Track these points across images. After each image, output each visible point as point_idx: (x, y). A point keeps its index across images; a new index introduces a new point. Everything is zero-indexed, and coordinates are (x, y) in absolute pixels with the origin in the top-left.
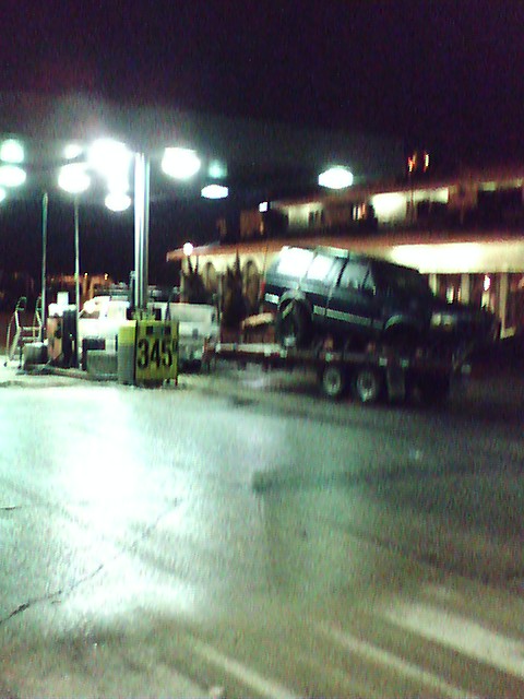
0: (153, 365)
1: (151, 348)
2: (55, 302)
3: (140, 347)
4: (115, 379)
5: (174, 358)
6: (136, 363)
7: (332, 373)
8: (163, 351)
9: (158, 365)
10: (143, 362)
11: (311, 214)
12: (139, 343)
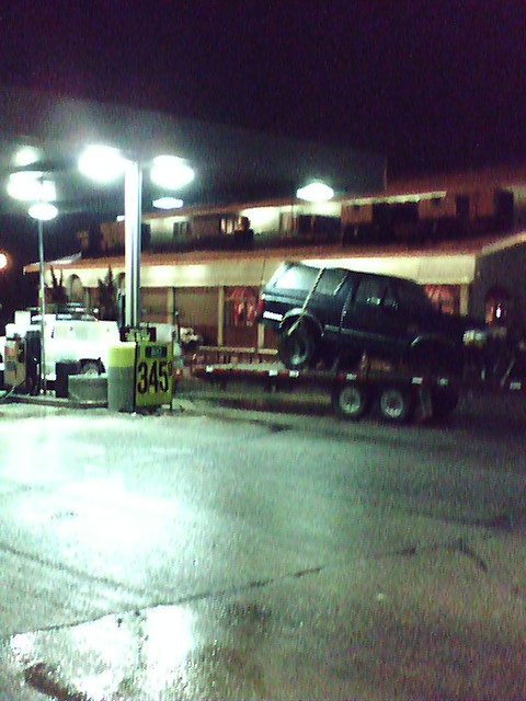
0: (152, 389)
1: (149, 372)
2: (13, 322)
3: (140, 370)
4: (106, 406)
5: (170, 382)
6: (136, 388)
7: (348, 392)
8: (161, 375)
9: (156, 390)
10: (143, 386)
11: (176, 225)
12: (139, 366)
